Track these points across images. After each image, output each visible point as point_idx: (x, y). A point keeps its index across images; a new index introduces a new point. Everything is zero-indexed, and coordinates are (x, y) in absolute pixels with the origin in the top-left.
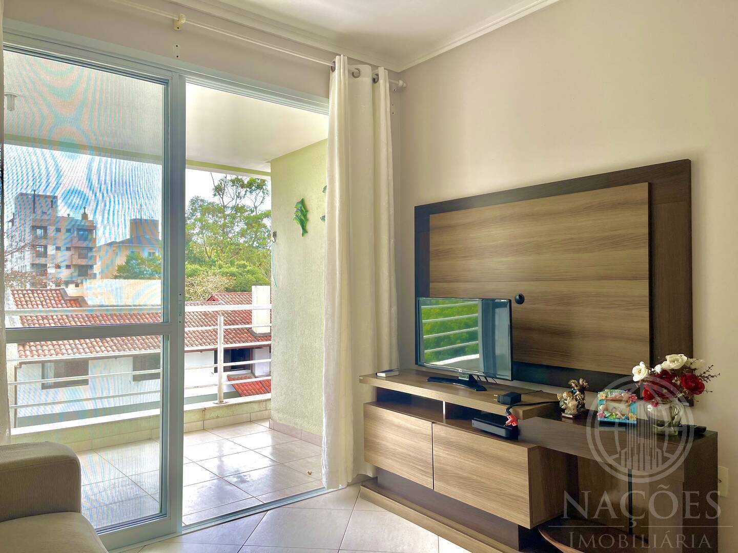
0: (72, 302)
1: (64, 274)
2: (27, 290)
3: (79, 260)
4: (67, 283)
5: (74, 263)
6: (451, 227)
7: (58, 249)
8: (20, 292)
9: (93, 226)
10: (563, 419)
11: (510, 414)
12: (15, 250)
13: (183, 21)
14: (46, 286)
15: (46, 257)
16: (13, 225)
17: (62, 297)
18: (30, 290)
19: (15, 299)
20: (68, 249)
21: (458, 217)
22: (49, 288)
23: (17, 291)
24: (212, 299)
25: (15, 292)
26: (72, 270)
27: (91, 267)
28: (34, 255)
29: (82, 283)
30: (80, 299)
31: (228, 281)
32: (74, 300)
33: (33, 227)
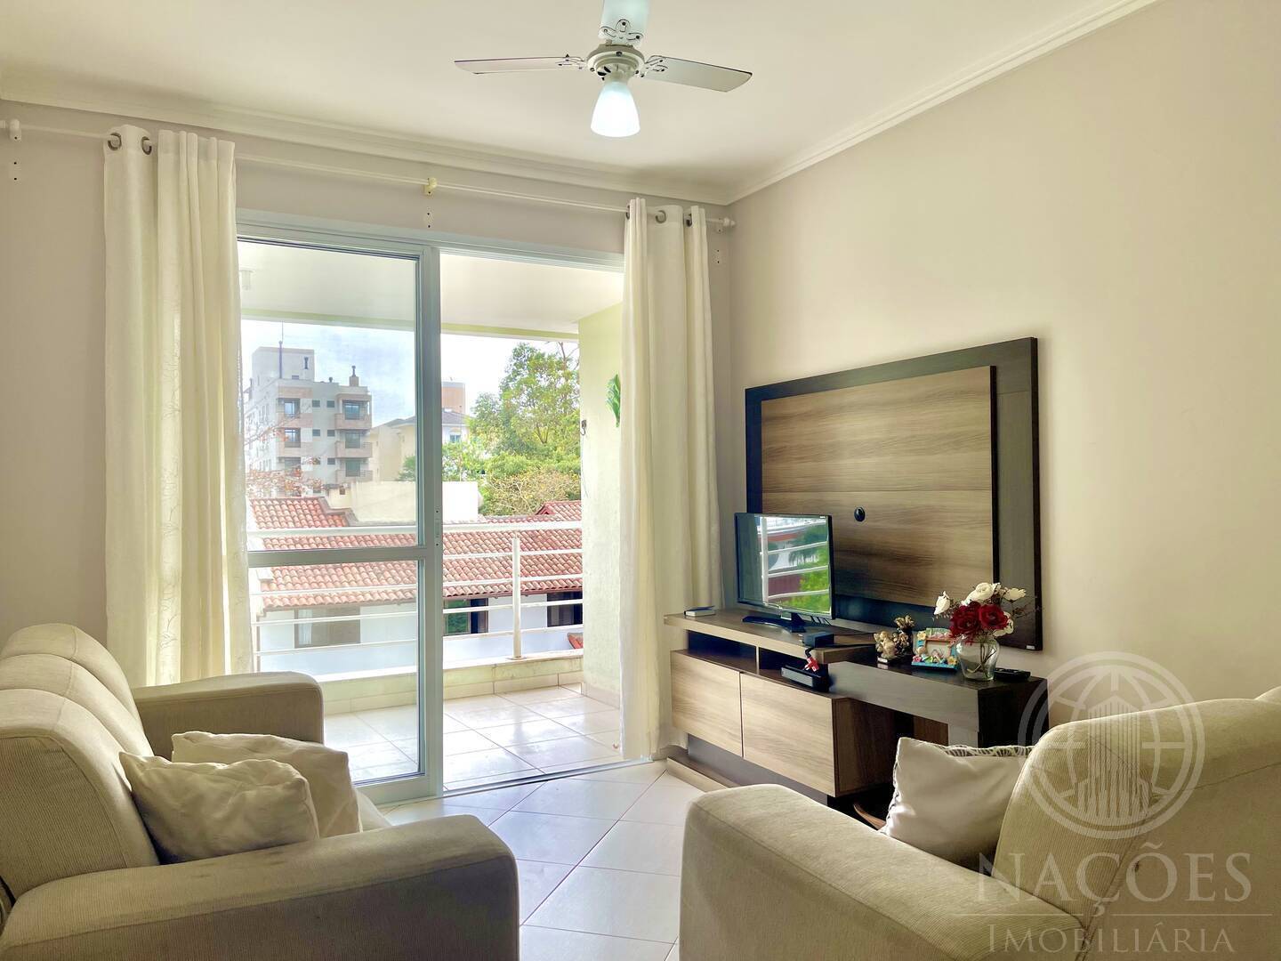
0: (336, 517)
1: (325, 473)
2: (272, 500)
3: (348, 450)
4: (328, 488)
5: (339, 456)
6: (785, 418)
7: (316, 433)
8: (262, 503)
9: (367, 395)
10: (879, 665)
11: (809, 656)
12: (254, 438)
13: (434, 185)
14: (300, 492)
15: (299, 446)
17: (322, 511)
18: (277, 500)
19: (255, 513)
20: (331, 433)
21: (792, 405)
22: (303, 495)
23: (259, 501)
24: (544, 512)
25: (256, 503)
26: (337, 466)
27: (364, 460)
28: (283, 443)
29: (349, 487)
30: (347, 513)
31: (571, 481)
32: (339, 515)
33: (280, 400)
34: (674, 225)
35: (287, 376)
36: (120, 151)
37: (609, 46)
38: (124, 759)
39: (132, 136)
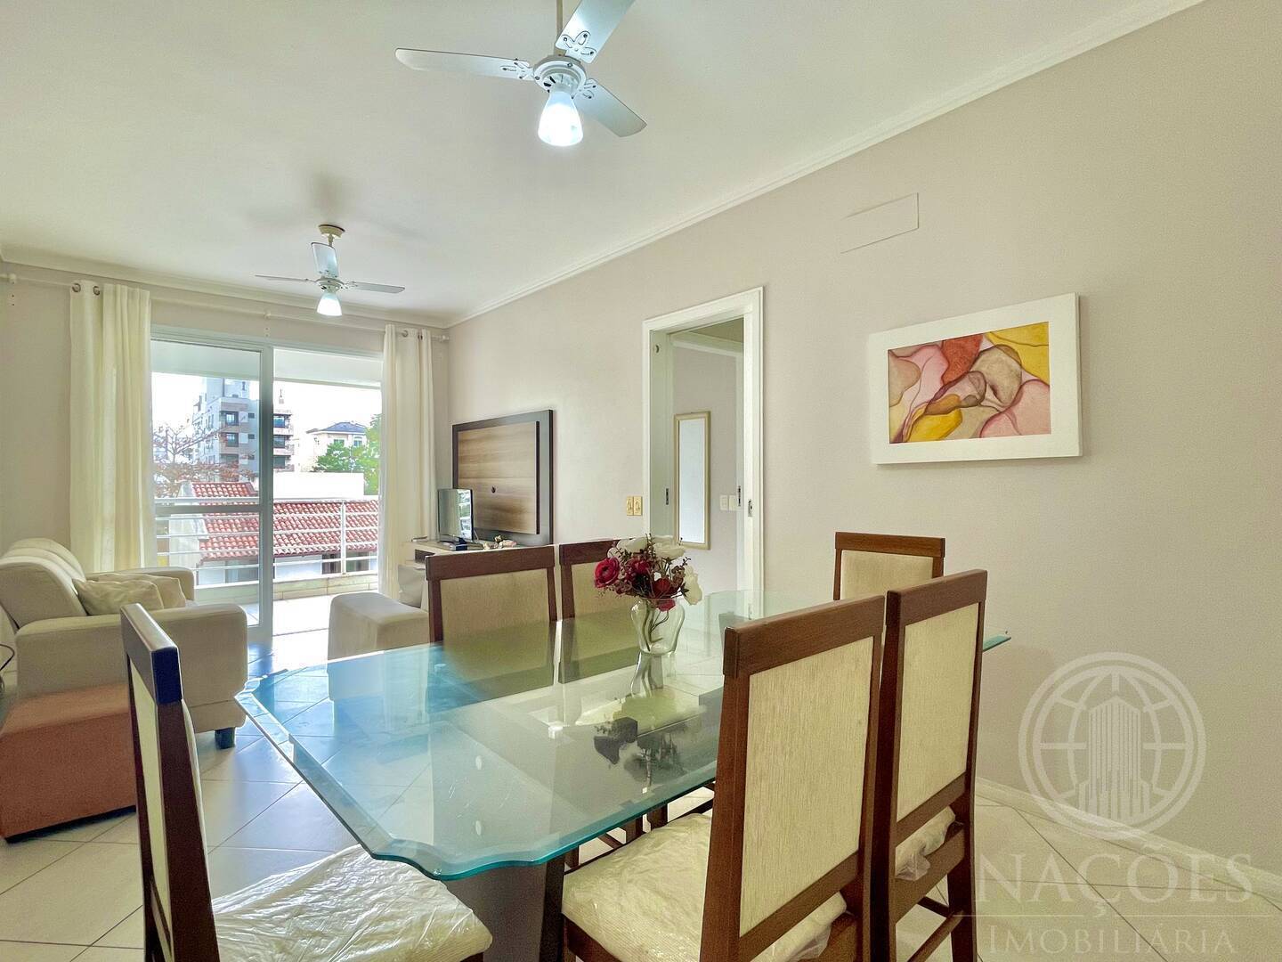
2: (211, 484)
6: (468, 441)
7: (252, 437)
8: (202, 486)
13: (269, 315)
15: (238, 446)
16: (199, 409)
17: (250, 492)
18: (214, 484)
19: (196, 493)
21: (472, 434)
23: (200, 485)
25: (197, 486)
27: (288, 457)
28: (224, 444)
33: (222, 412)
34: (412, 339)
35: (229, 394)
36: (80, 293)
37: (323, 278)
38: (74, 581)
39: (87, 286)
